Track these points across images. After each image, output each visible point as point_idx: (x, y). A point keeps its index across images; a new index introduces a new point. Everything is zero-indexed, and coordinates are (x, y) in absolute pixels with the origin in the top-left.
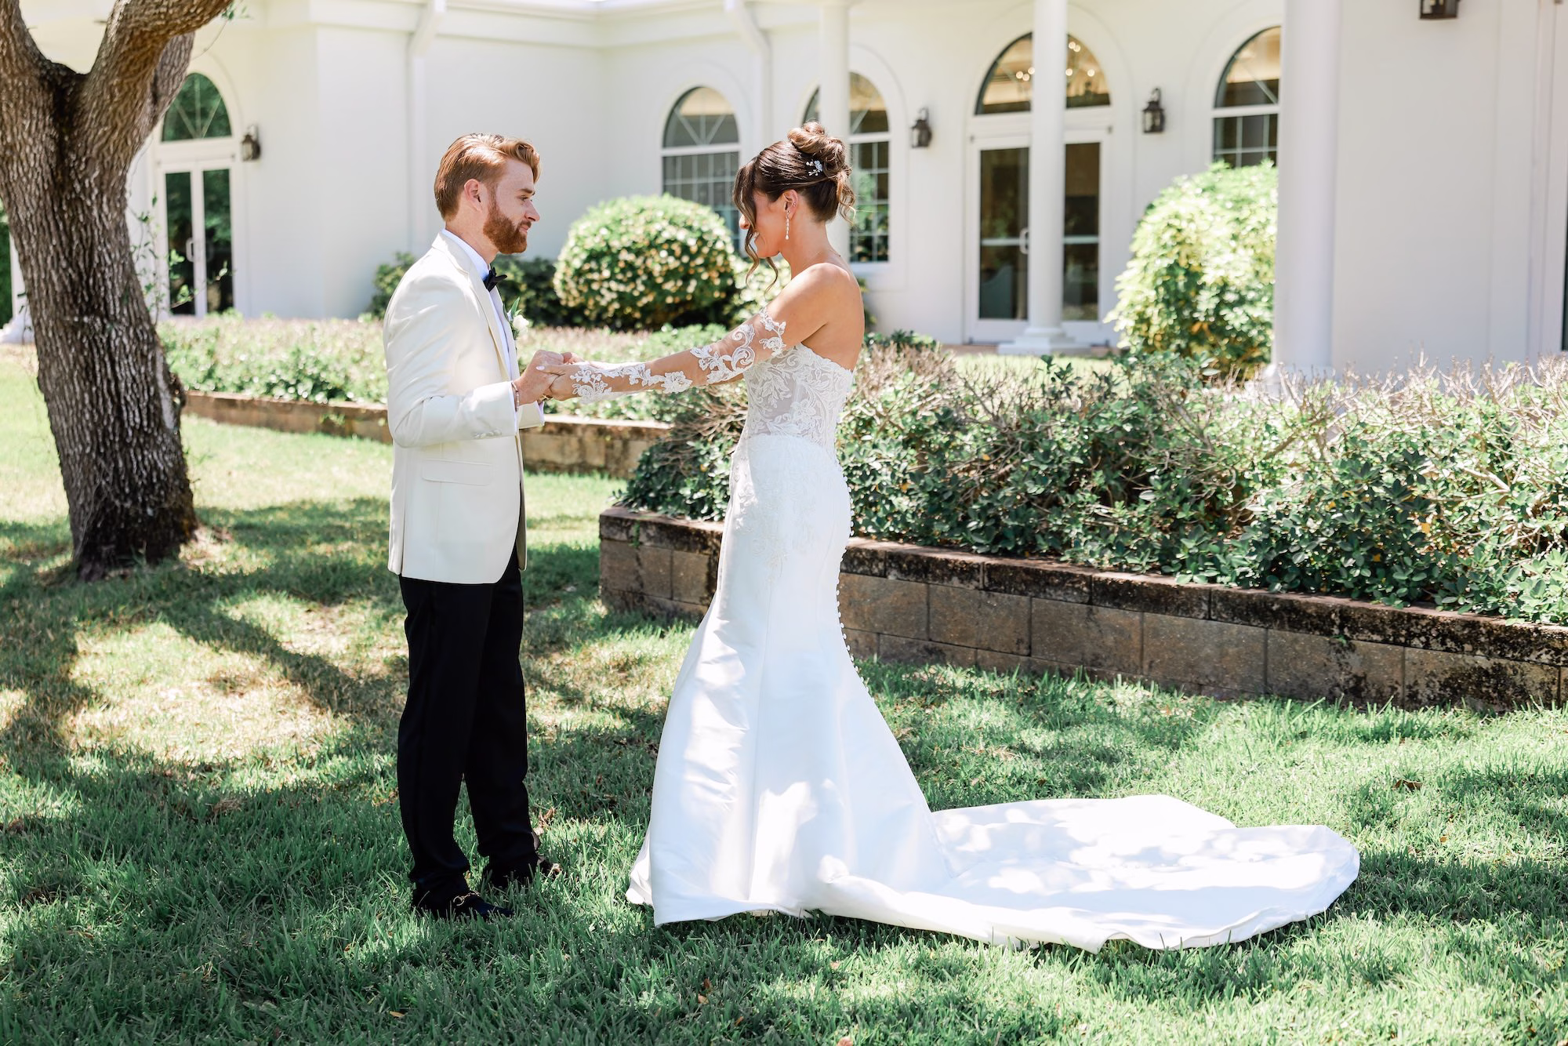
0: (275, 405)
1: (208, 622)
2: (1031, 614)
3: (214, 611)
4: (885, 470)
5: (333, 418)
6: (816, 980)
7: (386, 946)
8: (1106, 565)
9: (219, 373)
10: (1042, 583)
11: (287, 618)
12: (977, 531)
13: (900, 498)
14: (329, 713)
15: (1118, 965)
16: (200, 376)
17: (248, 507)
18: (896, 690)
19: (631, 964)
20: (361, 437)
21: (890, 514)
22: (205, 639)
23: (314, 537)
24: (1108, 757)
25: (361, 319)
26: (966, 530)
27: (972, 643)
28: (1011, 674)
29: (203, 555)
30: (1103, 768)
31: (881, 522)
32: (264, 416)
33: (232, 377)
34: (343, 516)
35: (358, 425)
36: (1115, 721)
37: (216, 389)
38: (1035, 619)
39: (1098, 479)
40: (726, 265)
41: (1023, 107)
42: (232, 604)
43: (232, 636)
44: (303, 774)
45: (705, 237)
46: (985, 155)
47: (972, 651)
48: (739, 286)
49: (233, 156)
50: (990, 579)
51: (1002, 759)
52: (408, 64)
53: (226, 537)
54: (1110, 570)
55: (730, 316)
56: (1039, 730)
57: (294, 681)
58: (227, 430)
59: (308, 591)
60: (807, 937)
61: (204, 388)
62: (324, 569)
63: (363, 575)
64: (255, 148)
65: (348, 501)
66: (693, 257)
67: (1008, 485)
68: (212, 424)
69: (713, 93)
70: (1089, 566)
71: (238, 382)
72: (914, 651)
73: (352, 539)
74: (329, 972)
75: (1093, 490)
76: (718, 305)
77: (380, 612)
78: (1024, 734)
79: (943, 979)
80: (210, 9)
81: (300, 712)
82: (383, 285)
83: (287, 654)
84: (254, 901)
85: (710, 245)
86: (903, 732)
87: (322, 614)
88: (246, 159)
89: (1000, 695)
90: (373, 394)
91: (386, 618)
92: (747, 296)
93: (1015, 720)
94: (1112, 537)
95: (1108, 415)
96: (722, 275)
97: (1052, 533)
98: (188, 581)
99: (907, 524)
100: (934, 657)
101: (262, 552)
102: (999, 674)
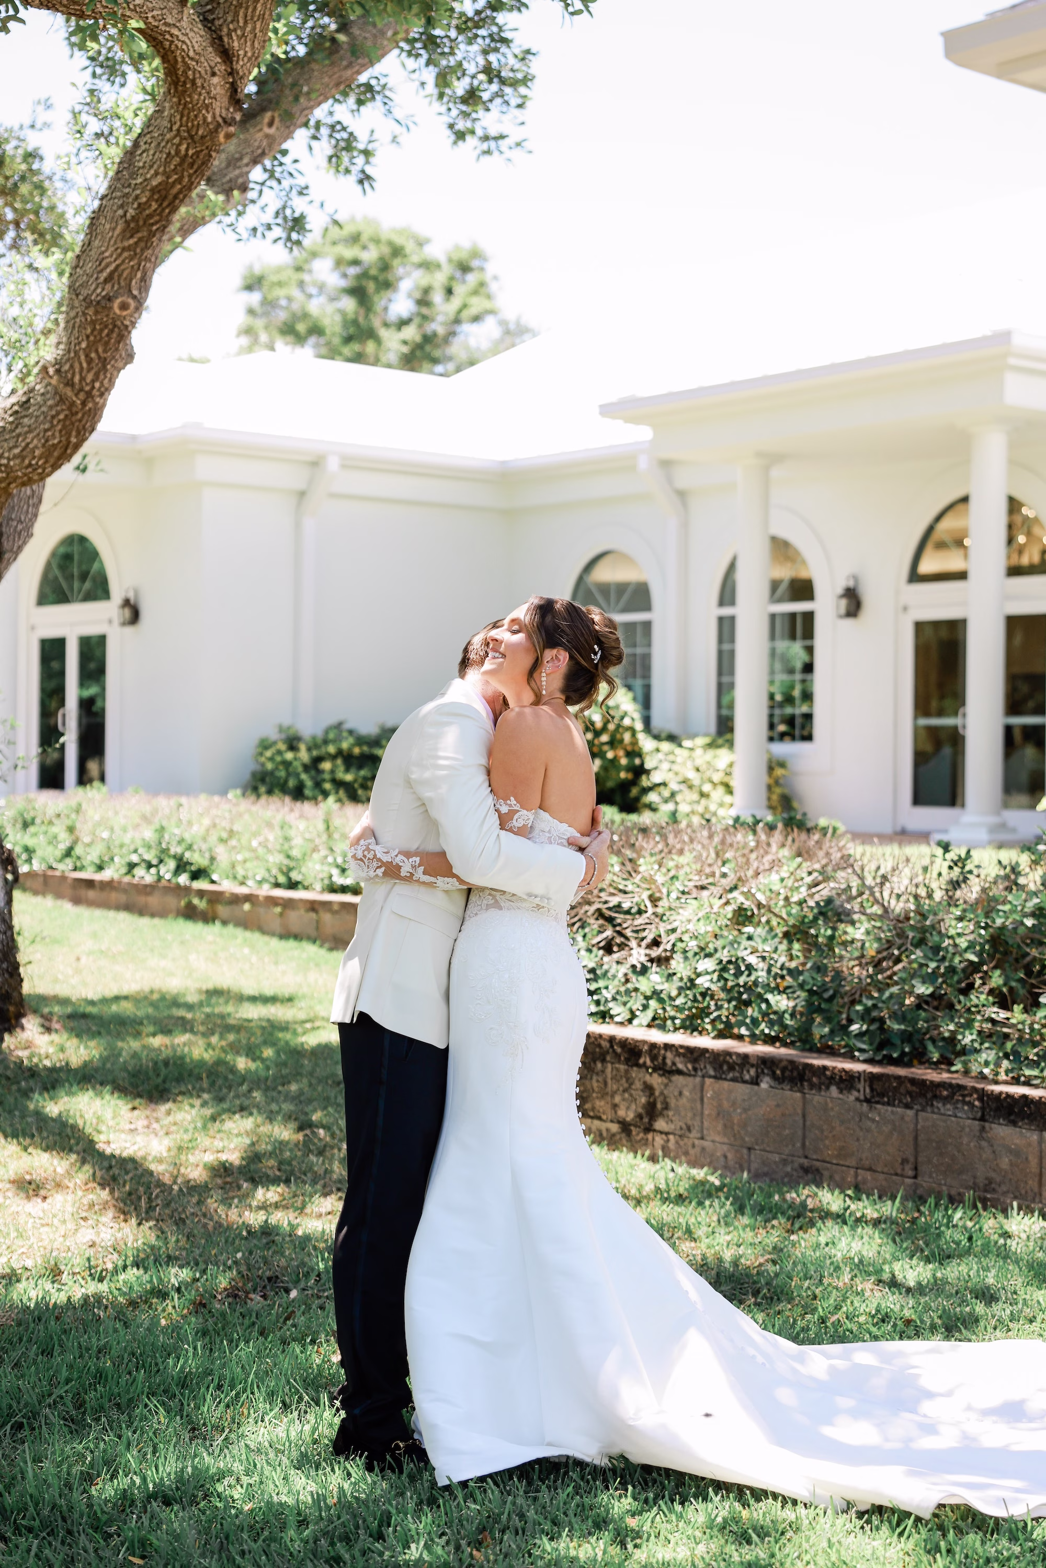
0: (136, 886)
1: (23, 1117)
2: (917, 1130)
3: (32, 1106)
4: (762, 965)
5: (196, 901)
6: (607, 1536)
7: (138, 1481)
8: (1002, 1077)
9: (78, 850)
10: (929, 1095)
11: (108, 1114)
12: (861, 1035)
13: (778, 997)
14: (134, 1221)
15: (951, 1535)
16: (59, 853)
17: (92, 995)
18: (760, 1212)
19: (402, 1511)
20: (225, 923)
21: (765, 1014)
22: (15, 1135)
23: (151, 1029)
24: (988, 1296)
25: (230, 795)
26: (848, 1034)
27: (852, 1162)
28: (893, 1199)
29: (28, 1045)
30: (980, 1308)
31: (755, 1022)
32: (123, 898)
33: (92, 856)
34: (190, 1007)
35: (222, 910)
36: (1004, 1255)
37: (75, 869)
38: (922, 1137)
39: (997, 979)
40: (635, 742)
41: (962, 576)
42: (52, 1099)
43: (45, 1134)
44: (93, 1288)
45: (611, 712)
46: (919, 626)
47: (852, 1171)
48: (648, 766)
49: (110, 622)
50: (872, 1090)
51: (868, 1294)
52: (298, 525)
53: (55, 1025)
54: (1006, 1083)
55: (637, 799)
56: (914, 1261)
57: (103, 1186)
58: (84, 912)
59: (136, 1086)
60: (607, 1488)
61: (61, 867)
62: (156, 1063)
63: (196, 1071)
64: (133, 612)
65: (200, 991)
66: (597, 734)
67: (896, 983)
68: (67, 906)
69: (625, 559)
70: (982, 1077)
71: (98, 862)
72: (789, 1169)
73: (192, 1031)
74: (71, 1509)
75: (991, 992)
76: (625, 786)
77: (208, 1112)
78: (897, 1267)
79: (749, 1542)
80: (52, 461)
81: (103, 1219)
82: (263, 759)
83: (101, 1155)
84: (8, 1427)
85: (616, 721)
86: (761, 1260)
87: (148, 1112)
88: (124, 624)
89: (877, 1223)
90: (239, 877)
91: (214, 1118)
92: (656, 778)
93: (889, 1250)
94: (1009, 1045)
95: (1007, 907)
96: (631, 754)
97: (944, 1039)
98: (9, 1073)
99: (784, 1027)
100: (810, 1176)
101: (92, 1044)
102: (880, 1197)
